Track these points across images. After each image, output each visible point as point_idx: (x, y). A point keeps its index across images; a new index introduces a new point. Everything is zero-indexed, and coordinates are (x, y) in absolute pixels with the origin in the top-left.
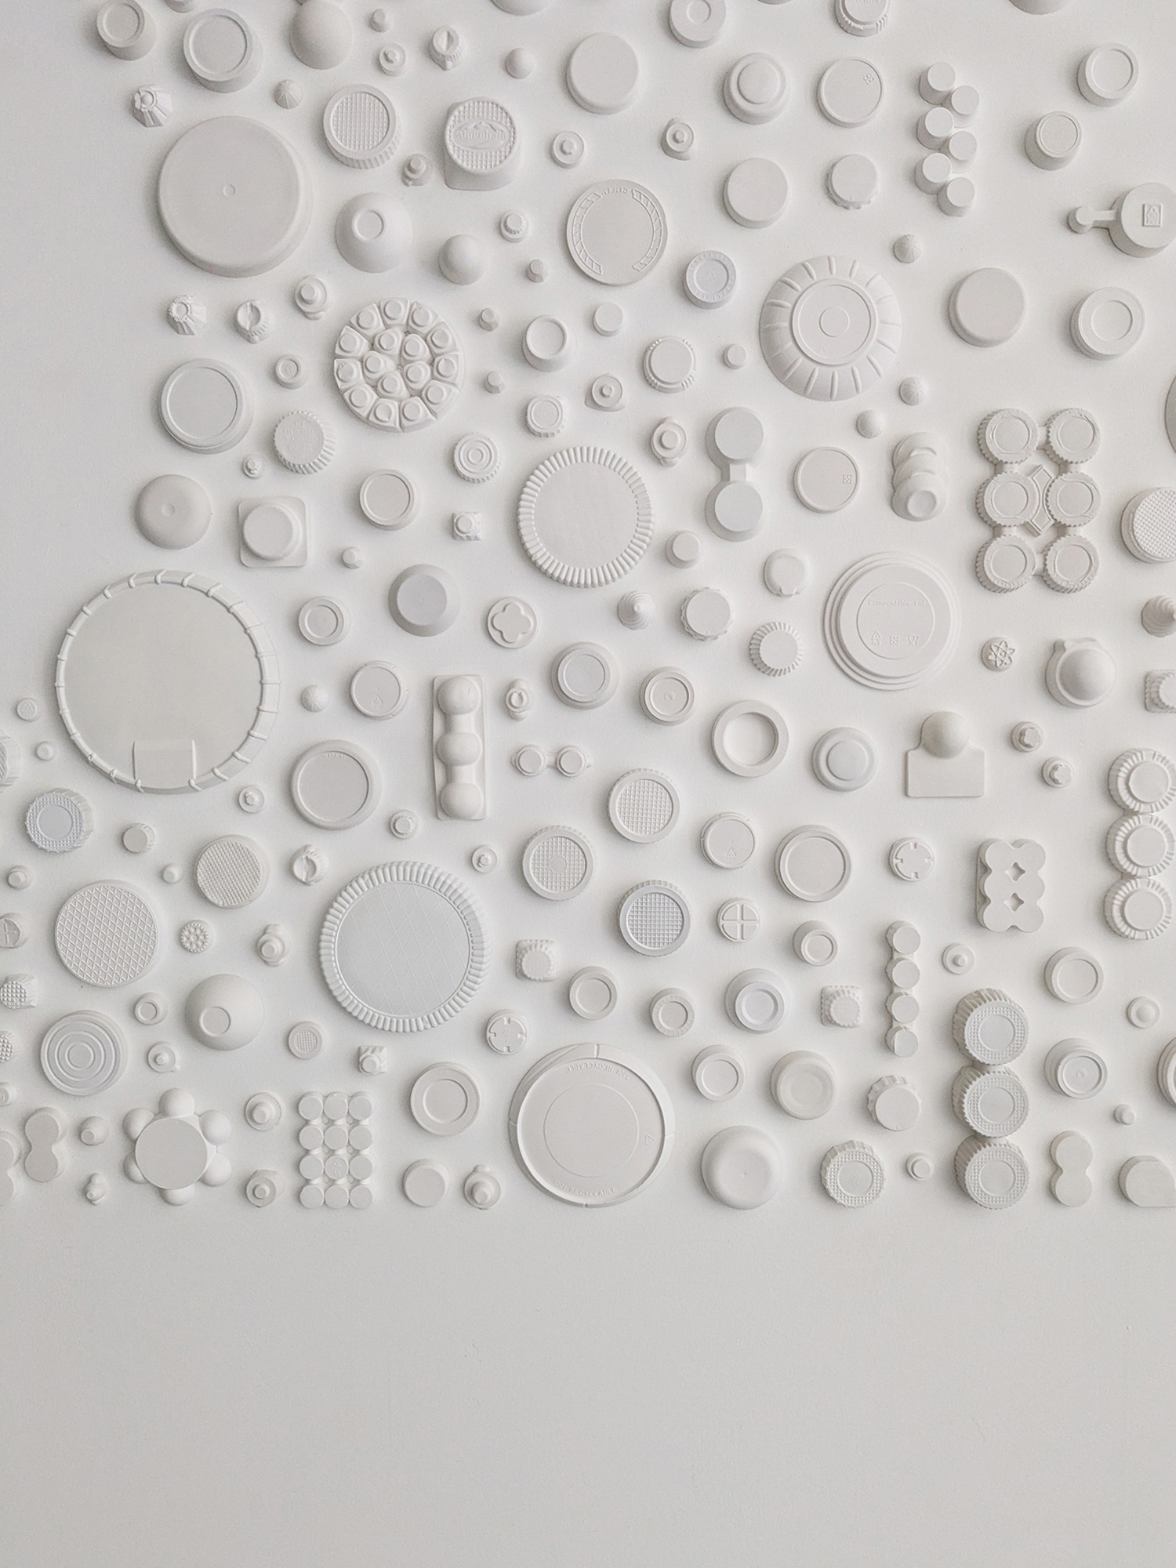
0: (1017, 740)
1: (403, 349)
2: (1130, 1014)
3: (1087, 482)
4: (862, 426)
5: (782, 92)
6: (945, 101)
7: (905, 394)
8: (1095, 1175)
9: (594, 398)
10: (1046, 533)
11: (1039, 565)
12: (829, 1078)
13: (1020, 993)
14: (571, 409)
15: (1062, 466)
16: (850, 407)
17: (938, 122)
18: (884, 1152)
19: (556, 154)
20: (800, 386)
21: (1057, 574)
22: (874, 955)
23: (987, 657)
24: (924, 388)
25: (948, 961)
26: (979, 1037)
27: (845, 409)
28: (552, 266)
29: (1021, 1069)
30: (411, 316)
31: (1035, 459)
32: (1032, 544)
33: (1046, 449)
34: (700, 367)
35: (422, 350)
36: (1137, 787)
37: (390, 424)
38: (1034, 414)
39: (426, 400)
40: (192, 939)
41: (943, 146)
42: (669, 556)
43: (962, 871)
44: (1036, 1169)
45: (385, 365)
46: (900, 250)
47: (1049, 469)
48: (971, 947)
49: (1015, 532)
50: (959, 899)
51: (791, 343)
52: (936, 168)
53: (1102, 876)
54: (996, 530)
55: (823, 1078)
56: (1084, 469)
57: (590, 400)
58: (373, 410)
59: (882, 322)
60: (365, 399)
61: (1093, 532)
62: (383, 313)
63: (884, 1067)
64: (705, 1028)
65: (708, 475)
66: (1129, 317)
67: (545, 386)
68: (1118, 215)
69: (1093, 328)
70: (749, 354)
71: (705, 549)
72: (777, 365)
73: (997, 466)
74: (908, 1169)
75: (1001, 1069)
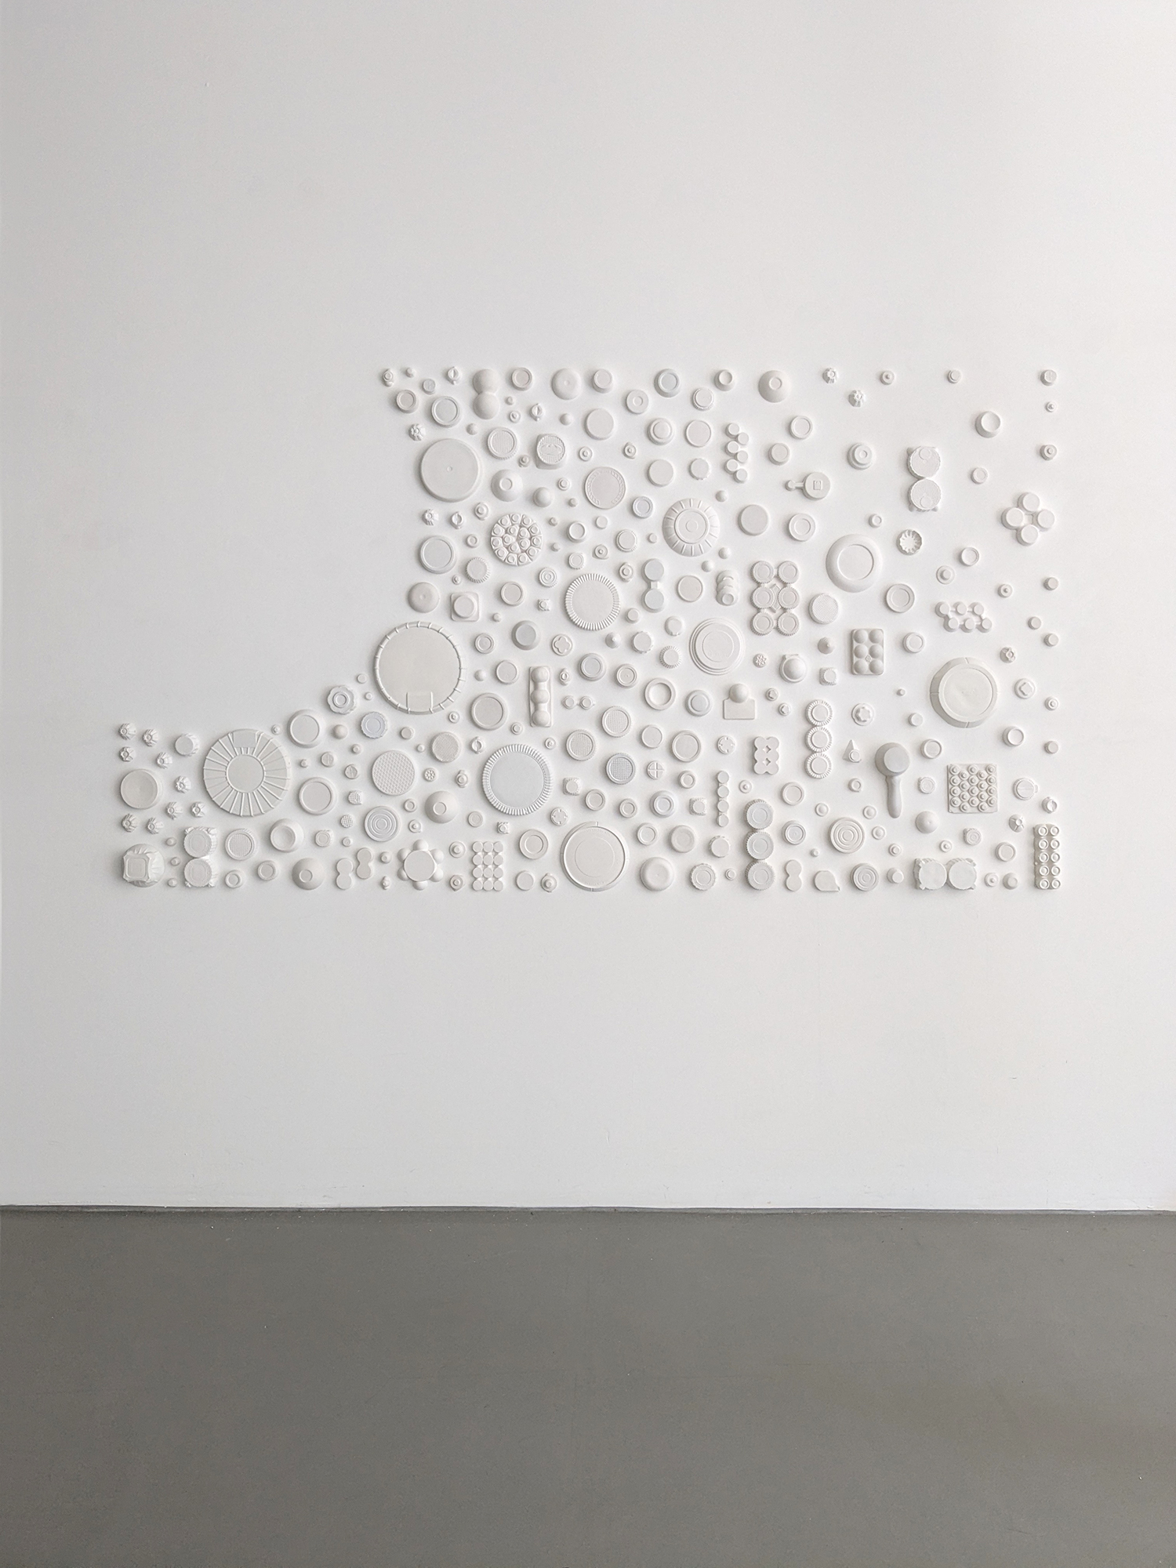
0: (768, 696)
1: (519, 533)
2: (818, 810)
3: (794, 591)
4: (704, 567)
5: (671, 434)
6: (736, 438)
7: (721, 554)
8: (803, 877)
9: (596, 554)
10: (778, 611)
11: (775, 624)
12: (693, 838)
13: (772, 802)
14: (586, 557)
15: (785, 584)
16: (701, 559)
17: (732, 447)
18: (716, 868)
19: (581, 455)
20: (679, 551)
21: (782, 628)
22: (711, 785)
23: (756, 662)
24: (728, 552)
25: (742, 788)
26: (753, 819)
27: (697, 560)
28: (579, 500)
29: (770, 831)
30: (522, 520)
31: (774, 581)
32: (772, 616)
33: (777, 577)
34: (639, 541)
35: (528, 534)
36: (815, 715)
37: (514, 563)
38: (773, 564)
39: (528, 554)
40: (429, 775)
41: (735, 456)
42: (626, 618)
43: (747, 749)
44: (778, 876)
45: (512, 539)
46: (718, 497)
47: (779, 585)
48: (752, 783)
49: (766, 611)
50: (747, 761)
51: (675, 534)
52: (732, 465)
53: (804, 752)
54: (758, 610)
55: (690, 835)
56: (793, 586)
57: (594, 554)
58: (507, 558)
59: (711, 526)
60: (504, 553)
61: (797, 612)
62: (511, 519)
63: (716, 832)
64: (641, 815)
65: (643, 586)
66: (809, 525)
67: (576, 549)
68: (804, 485)
69: (794, 529)
70: (659, 537)
71: (641, 615)
72: (670, 542)
73: (759, 584)
74: (726, 876)
75: (762, 831)
